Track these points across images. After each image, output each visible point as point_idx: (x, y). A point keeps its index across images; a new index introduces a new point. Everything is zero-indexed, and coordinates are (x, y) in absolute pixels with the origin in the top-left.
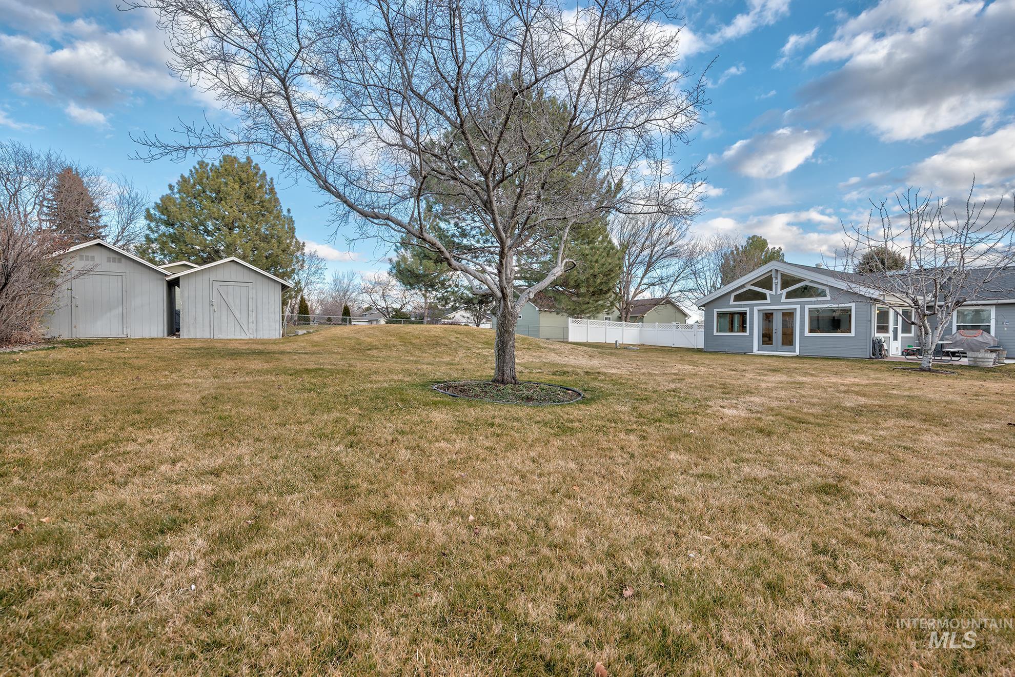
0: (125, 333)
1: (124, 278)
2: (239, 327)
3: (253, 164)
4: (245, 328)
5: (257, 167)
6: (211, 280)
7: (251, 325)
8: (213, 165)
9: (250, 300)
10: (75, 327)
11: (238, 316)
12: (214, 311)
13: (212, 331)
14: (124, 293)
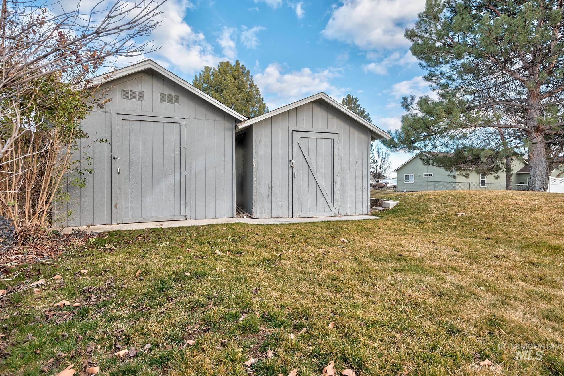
0: (183, 213)
1: (182, 128)
2: (322, 199)
3: (241, 66)
4: (329, 199)
5: (243, 67)
6: (291, 129)
7: (336, 195)
8: (214, 69)
9: (336, 159)
10: (116, 206)
11: (321, 183)
12: (294, 176)
13: (290, 206)
14: (183, 149)
